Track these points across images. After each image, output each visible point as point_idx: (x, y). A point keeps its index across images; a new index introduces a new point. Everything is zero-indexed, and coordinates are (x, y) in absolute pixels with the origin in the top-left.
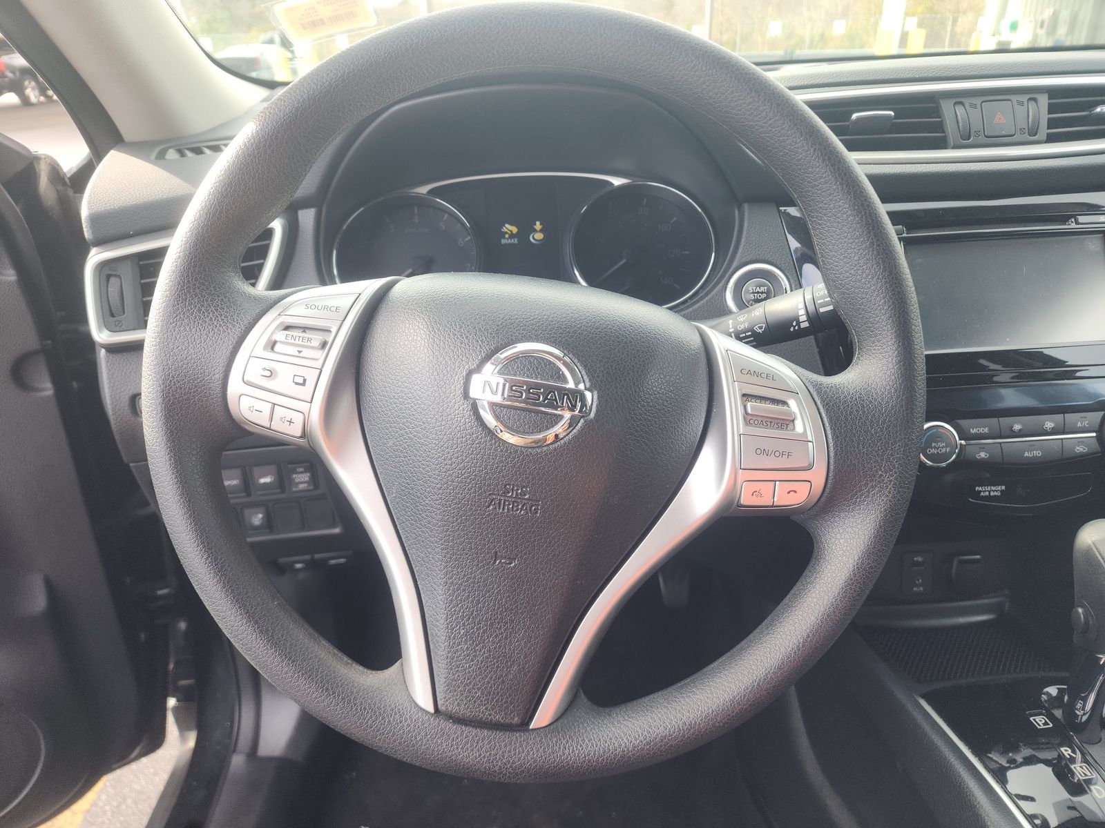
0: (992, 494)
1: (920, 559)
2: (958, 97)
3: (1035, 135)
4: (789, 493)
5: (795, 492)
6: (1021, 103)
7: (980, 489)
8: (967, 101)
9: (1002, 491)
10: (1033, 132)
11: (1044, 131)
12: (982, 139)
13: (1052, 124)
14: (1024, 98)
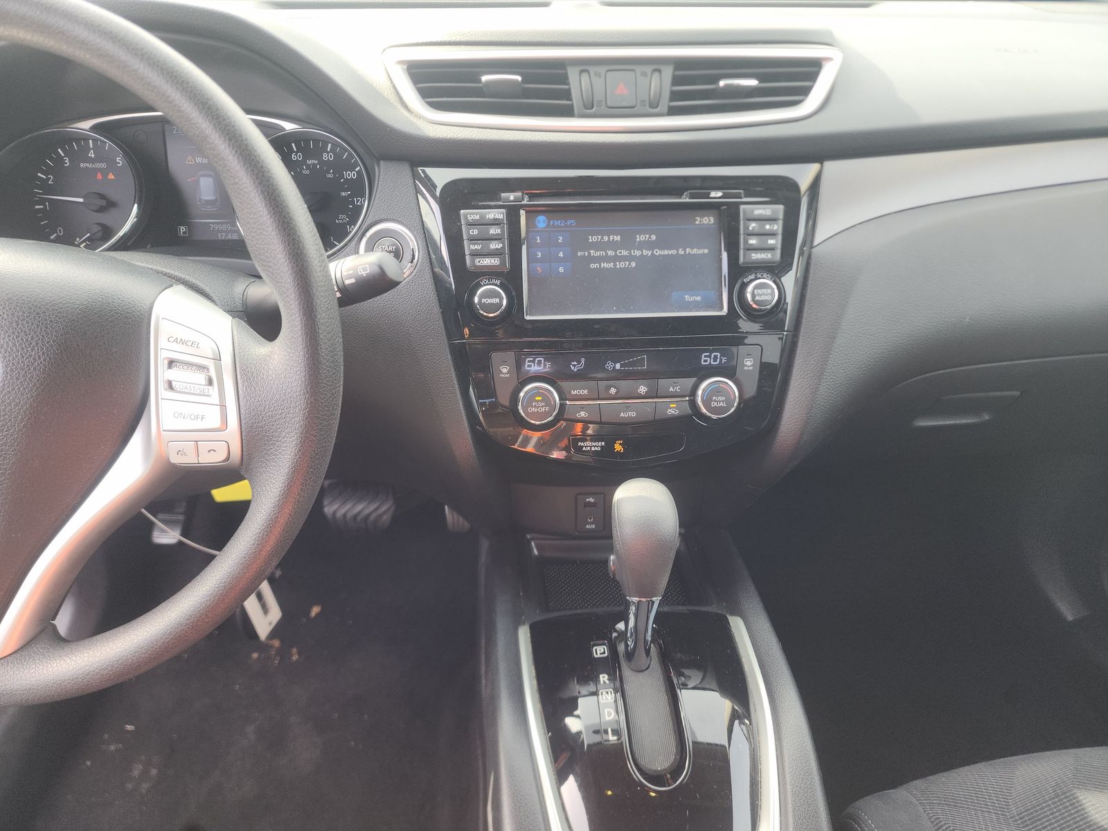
0: (593, 449)
1: (591, 500)
2: (585, 64)
3: (657, 107)
4: (209, 451)
5: (215, 451)
6: (644, 74)
7: (582, 444)
8: (592, 69)
9: (602, 447)
10: (654, 105)
11: (665, 103)
12: (603, 109)
13: (675, 96)
14: (648, 69)
